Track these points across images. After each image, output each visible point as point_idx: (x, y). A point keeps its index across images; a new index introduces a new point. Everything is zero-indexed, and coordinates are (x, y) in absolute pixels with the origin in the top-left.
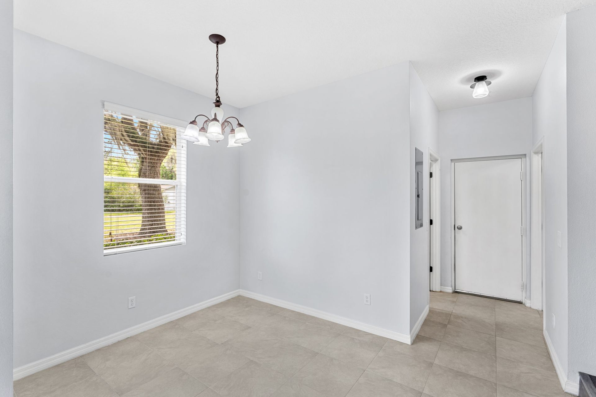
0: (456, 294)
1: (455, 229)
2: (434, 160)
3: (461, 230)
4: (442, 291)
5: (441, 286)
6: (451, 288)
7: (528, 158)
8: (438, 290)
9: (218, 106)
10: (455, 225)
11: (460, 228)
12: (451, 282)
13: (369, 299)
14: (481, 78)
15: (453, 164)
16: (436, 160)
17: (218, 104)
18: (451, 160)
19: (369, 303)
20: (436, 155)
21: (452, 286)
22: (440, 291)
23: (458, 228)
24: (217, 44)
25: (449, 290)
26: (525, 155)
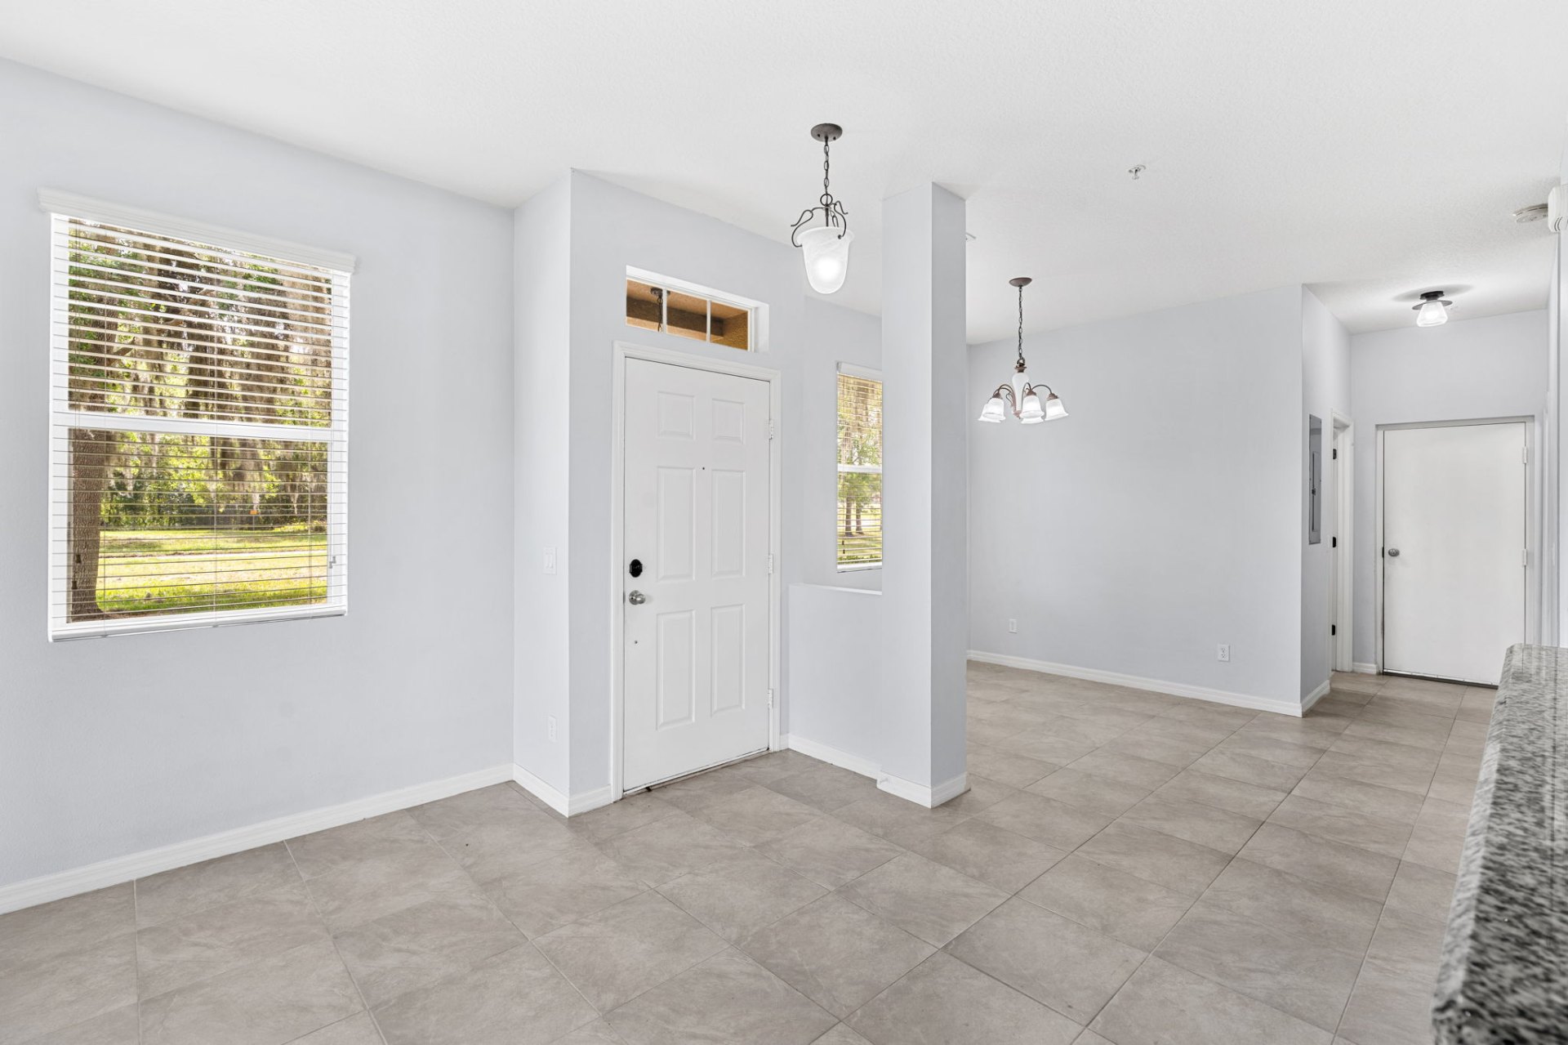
0: (1385, 676)
1: (1383, 556)
2: (1340, 427)
3: (1396, 559)
4: (1356, 671)
5: (1354, 661)
6: (1374, 666)
7: (1537, 424)
8: (1346, 669)
9: (1021, 371)
10: (1383, 548)
11: (1395, 554)
12: (1376, 653)
13: (1227, 653)
14: (1432, 296)
15: (1380, 433)
16: (1344, 427)
17: (1021, 368)
18: (1377, 426)
19: (1227, 659)
20: (1343, 419)
21: (1376, 663)
22: (1351, 670)
23: (1390, 553)
24: (1021, 287)
25: (1372, 668)
26: (1533, 416)
